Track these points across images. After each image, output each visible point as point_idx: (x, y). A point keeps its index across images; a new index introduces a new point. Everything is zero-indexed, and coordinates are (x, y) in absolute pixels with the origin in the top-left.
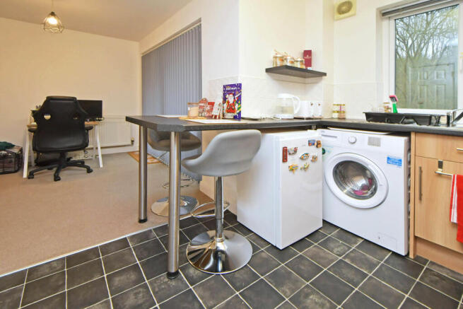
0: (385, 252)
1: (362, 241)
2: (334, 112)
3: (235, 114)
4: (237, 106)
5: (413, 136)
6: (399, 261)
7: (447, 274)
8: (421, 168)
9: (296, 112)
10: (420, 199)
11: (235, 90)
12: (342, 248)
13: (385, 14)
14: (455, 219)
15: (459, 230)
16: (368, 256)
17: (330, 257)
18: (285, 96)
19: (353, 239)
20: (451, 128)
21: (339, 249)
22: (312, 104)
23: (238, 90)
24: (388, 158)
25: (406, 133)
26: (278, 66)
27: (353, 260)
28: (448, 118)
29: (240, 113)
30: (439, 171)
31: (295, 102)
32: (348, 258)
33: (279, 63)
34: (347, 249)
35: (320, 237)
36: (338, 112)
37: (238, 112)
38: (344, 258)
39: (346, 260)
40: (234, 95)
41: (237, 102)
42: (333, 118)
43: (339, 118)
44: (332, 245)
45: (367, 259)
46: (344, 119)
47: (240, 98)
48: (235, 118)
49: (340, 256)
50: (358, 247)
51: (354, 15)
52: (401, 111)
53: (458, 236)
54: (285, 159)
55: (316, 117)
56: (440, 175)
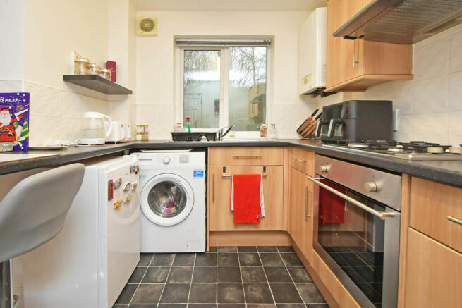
0: (192, 256)
1: (174, 256)
2: (138, 133)
3: (16, 143)
4: (19, 130)
5: (209, 150)
6: (202, 258)
7: (227, 250)
8: (214, 175)
9: (107, 135)
10: (214, 200)
11: (15, 104)
12: (163, 272)
13: (179, 42)
14: (232, 209)
15: (235, 215)
16: (183, 267)
17: (157, 288)
18: (94, 115)
19: (168, 258)
20: (220, 142)
21: (161, 276)
22: (122, 126)
23: (22, 103)
24: (195, 172)
25: (204, 148)
26: (82, 74)
27: (175, 279)
28: (219, 134)
29: (26, 142)
30: (224, 175)
31: (106, 123)
32: (171, 279)
33: (83, 71)
34: (166, 270)
35: (141, 273)
36: (141, 133)
37: (23, 139)
38: (168, 281)
39: (171, 282)
40: (12, 112)
41: (21, 123)
42: (136, 140)
43: (142, 140)
44: (154, 275)
45: (184, 271)
46: (147, 140)
47: (25, 116)
48: (16, 149)
49: (164, 281)
50: (174, 264)
51: (156, 35)
52: (193, 130)
53: (235, 219)
54: (110, 197)
55: (126, 140)
56: (224, 177)
